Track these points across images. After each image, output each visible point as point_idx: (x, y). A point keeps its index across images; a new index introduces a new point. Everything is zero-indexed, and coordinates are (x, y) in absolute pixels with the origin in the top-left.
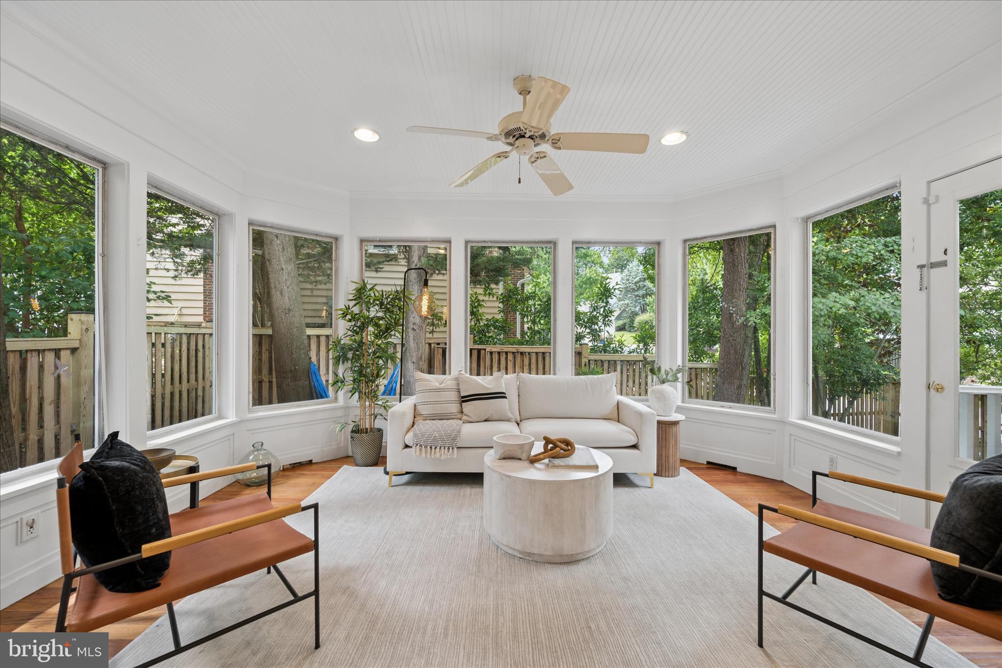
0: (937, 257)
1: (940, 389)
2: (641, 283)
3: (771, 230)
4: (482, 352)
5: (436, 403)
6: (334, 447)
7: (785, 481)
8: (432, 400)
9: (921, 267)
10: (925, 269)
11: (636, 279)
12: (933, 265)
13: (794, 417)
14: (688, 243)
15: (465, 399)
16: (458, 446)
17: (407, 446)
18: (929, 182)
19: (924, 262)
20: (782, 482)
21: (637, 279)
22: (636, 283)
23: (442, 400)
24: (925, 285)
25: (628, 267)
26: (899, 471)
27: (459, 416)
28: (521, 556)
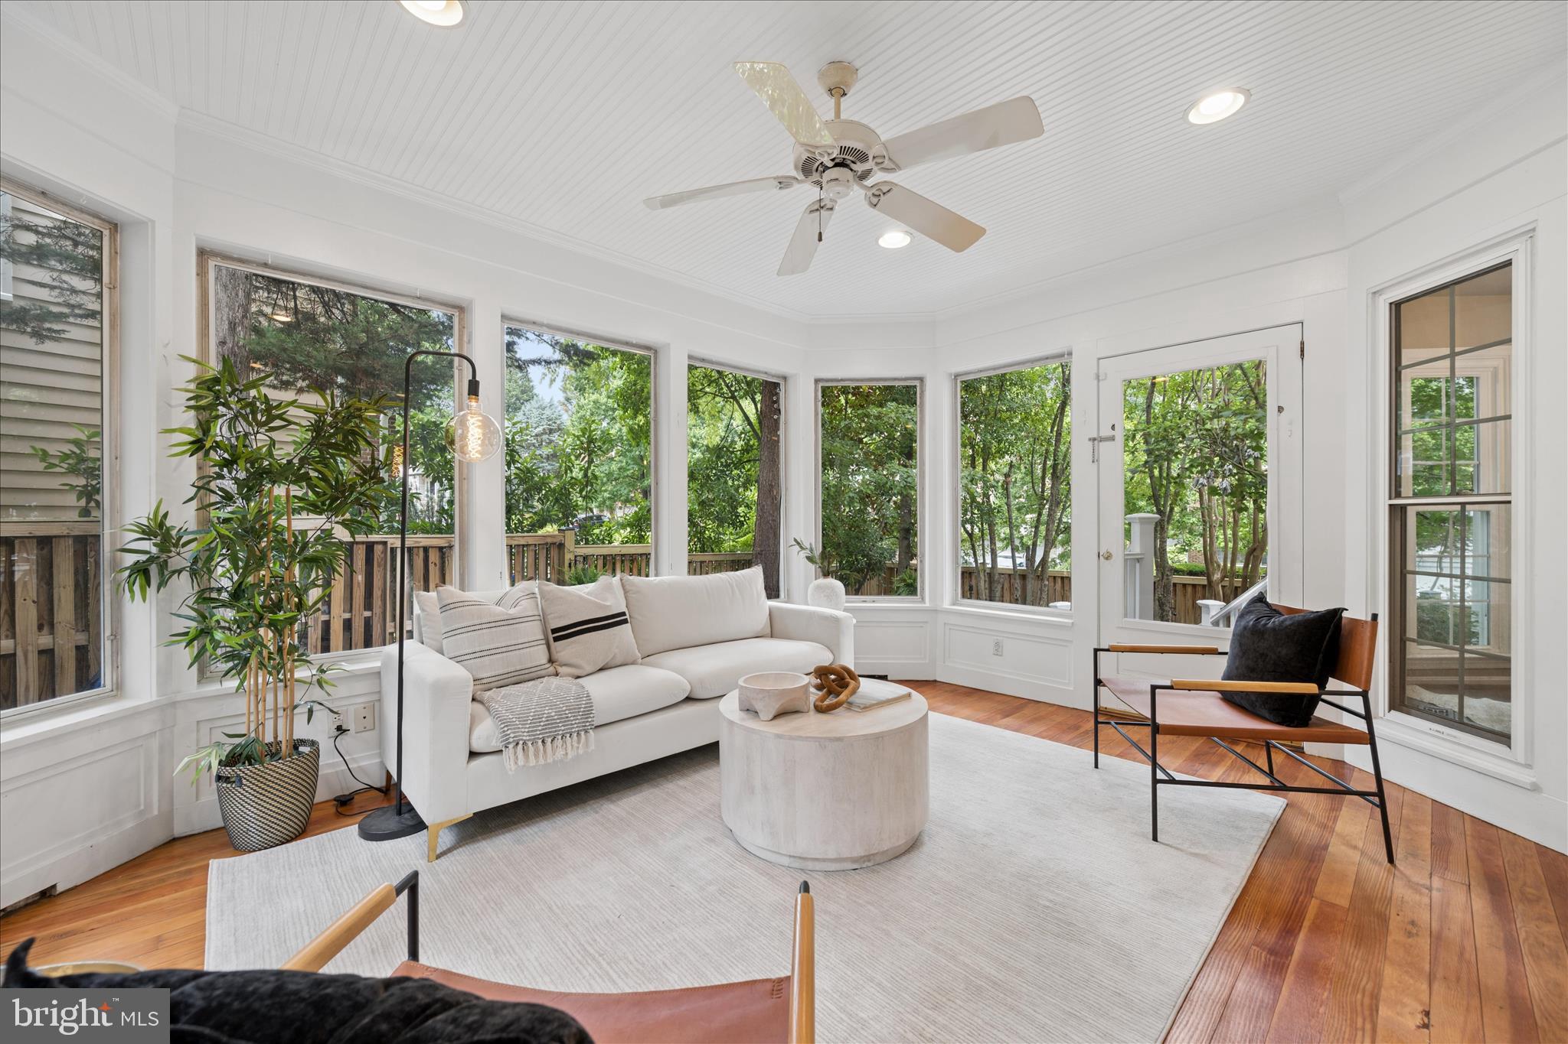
0: (1106, 432)
1: (1108, 557)
2: (545, 437)
3: (917, 383)
4: (378, 549)
5: (508, 649)
6: (130, 825)
7: (938, 680)
8: (499, 645)
9: (1094, 439)
10: (1096, 442)
11: (538, 429)
12: (1102, 440)
13: (946, 604)
14: (821, 385)
15: (562, 633)
16: (596, 723)
17: (473, 755)
18: (1099, 359)
19: (1095, 436)
20: (935, 681)
21: (540, 429)
22: (537, 435)
23: (520, 641)
24: (1096, 458)
25: (523, 408)
26: (1071, 642)
27: (551, 670)
28: (855, 867)
